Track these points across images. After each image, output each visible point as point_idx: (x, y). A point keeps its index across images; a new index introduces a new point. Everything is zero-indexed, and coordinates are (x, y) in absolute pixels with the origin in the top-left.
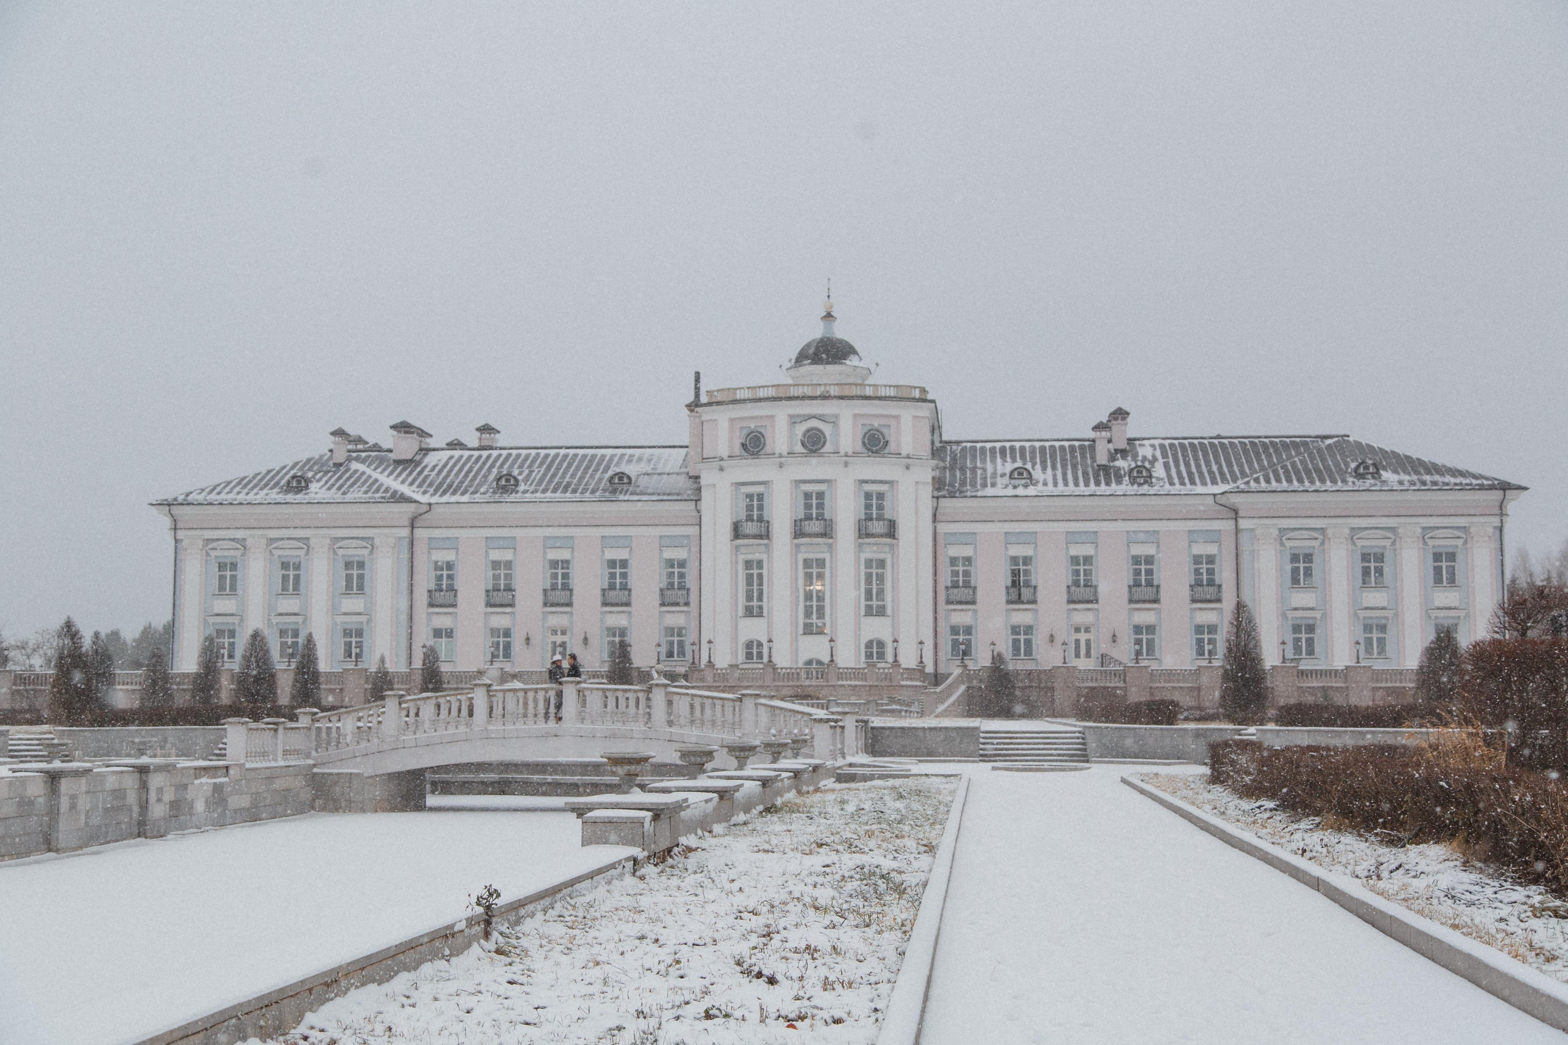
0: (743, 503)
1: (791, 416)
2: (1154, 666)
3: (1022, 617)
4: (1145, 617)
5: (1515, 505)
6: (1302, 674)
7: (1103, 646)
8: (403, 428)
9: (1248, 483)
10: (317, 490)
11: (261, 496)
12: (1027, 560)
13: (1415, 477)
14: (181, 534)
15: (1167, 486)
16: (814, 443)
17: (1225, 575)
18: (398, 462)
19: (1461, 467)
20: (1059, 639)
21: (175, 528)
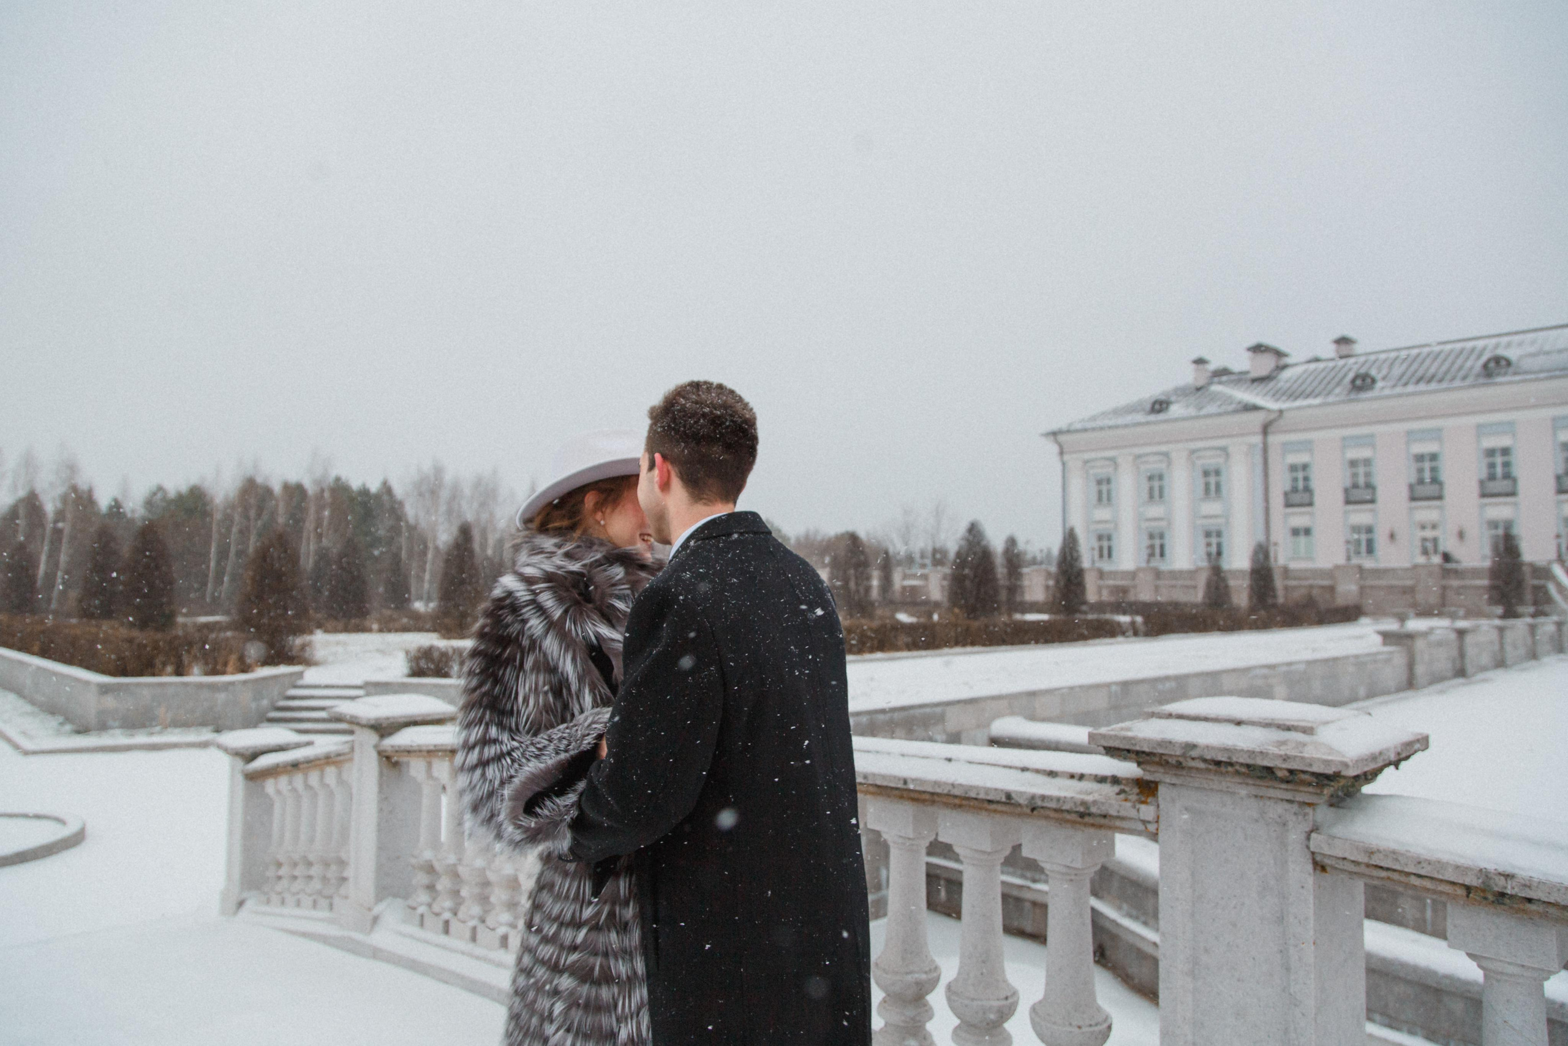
8: (1258, 349)
10: (1176, 410)
11: (1129, 419)
14: (1066, 457)
18: (1254, 381)
21: (1062, 453)
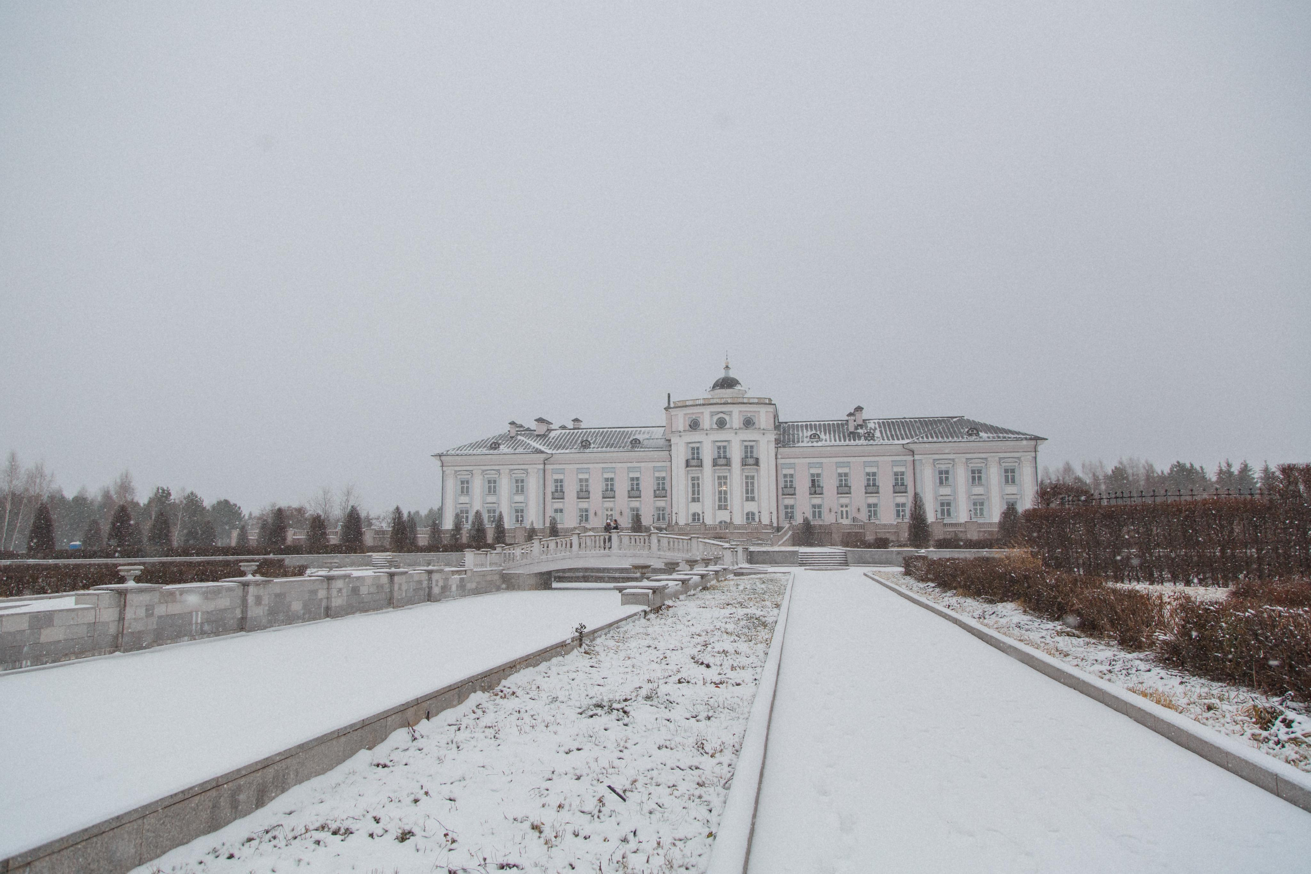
0: (690, 452)
1: (711, 412)
2: (877, 522)
3: (817, 501)
4: (872, 500)
5: (1042, 447)
6: (945, 525)
7: (853, 513)
8: (540, 420)
9: (918, 439)
10: (503, 449)
11: (479, 451)
12: (818, 475)
13: (995, 435)
14: (445, 468)
15: (882, 441)
16: (721, 424)
17: (909, 481)
18: (538, 436)
19: (1017, 430)
20: (834, 510)
21: (442, 466)
